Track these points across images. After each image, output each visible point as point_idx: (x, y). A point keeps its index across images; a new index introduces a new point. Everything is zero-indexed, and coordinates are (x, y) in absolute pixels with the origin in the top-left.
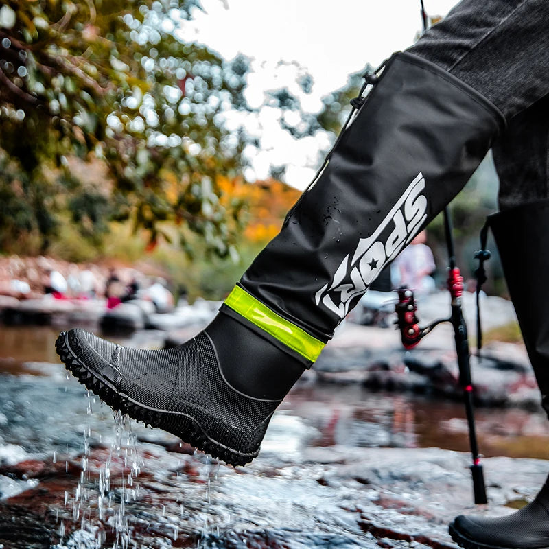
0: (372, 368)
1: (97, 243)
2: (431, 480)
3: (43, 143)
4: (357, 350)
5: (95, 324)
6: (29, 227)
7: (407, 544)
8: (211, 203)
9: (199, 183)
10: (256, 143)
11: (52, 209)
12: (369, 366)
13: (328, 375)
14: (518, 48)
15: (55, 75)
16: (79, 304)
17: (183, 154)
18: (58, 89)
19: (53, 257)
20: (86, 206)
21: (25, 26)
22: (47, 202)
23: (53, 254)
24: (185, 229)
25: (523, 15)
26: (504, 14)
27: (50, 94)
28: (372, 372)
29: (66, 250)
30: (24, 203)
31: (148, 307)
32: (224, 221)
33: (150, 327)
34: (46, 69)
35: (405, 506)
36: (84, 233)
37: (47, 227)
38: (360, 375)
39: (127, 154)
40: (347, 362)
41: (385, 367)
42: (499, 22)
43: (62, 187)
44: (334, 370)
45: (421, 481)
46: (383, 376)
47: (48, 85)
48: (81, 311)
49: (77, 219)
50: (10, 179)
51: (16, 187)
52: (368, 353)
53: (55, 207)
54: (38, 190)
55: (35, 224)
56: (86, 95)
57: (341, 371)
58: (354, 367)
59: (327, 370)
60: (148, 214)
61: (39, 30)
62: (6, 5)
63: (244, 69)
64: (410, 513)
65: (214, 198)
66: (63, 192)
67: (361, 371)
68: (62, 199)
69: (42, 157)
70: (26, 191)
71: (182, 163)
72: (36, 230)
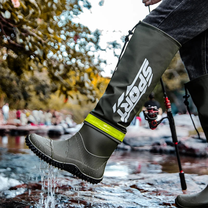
0: (153, 145)
1: (46, 103)
2: (177, 182)
3: (24, 65)
4: (147, 138)
5: (46, 134)
6: (20, 98)
7: (169, 207)
8: (88, 83)
9: (83, 75)
10: (105, 62)
11: (28, 91)
12: (152, 144)
13: (135, 148)
14: (182, 18)
15: (27, 36)
16: (40, 127)
17: (77, 65)
18: (28, 41)
19: (29, 110)
20: (41, 89)
21: (15, 18)
22: (27, 88)
23: (29, 108)
24: (78, 93)
25: (184, 5)
26: (177, 5)
27: (25, 43)
28: (153, 146)
29: (34, 107)
30: (18, 89)
31: (65, 126)
32: (94, 89)
33: (66, 133)
34: (23, 34)
35: (168, 193)
36: (41, 100)
37: (26, 97)
38: (149, 148)
39: (55, 64)
40: (143, 142)
41: (159, 144)
42: (175, 8)
43: (32, 82)
44: (138, 146)
45: (174, 183)
46: (158, 148)
47: (24, 40)
48: (40, 129)
49: (38, 94)
50: (12, 80)
51: (14, 83)
52: (151, 139)
53: (29, 90)
54: (23, 83)
55: (22, 97)
56: (39, 43)
57: (141, 146)
58: (146, 145)
59: (135, 146)
60: (64, 89)
61: (20, 19)
62: (7, 10)
63: (99, 34)
64: (170, 195)
65: (89, 81)
66: (32, 84)
67: (149, 146)
68: (32, 87)
69: (24, 70)
70: (18, 84)
71: (76, 68)
72: (23, 100)
